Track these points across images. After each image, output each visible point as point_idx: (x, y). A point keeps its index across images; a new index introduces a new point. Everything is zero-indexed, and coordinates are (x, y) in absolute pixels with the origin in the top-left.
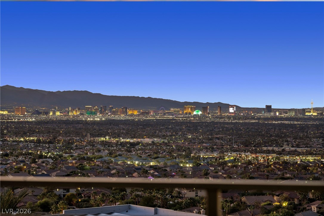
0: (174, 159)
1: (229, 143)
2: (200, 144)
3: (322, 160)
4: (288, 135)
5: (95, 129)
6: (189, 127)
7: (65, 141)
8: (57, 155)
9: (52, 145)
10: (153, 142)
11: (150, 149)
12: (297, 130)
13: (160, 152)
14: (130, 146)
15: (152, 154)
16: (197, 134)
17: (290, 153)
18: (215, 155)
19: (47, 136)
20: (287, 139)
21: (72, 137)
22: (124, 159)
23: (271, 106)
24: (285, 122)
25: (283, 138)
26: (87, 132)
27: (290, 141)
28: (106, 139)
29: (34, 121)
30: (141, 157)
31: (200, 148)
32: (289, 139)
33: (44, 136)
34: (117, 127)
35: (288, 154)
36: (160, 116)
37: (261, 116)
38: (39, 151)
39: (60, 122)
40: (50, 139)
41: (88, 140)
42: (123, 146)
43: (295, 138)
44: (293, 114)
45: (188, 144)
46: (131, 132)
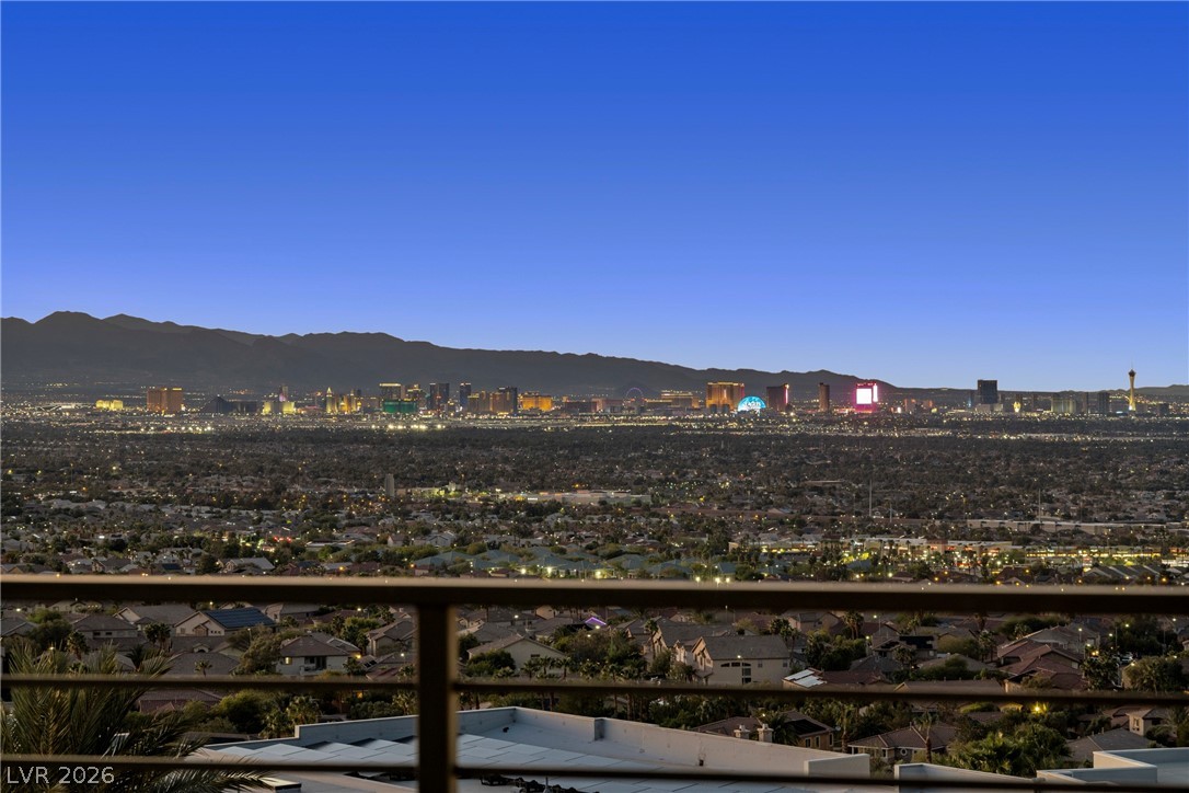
0: (671, 558)
1: (856, 507)
2: (760, 508)
3: (1164, 562)
4: (1051, 479)
5: (413, 461)
6: (724, 452)
7: (312, 499)
8: (287, 545)
9: (268, 512)
10: (602, 503)
11: (594, 527)
12: (1080, 462)
13: (626, 536)
14: (528, 515)
15: (600, 542)
16: (750, 475)
17: (1057, 539)
18: (810, 544)
19: (253, 481)
20: (1049, 493)
21: (337, 484)
22: (506, 559)
23: (994, 384)
24: (1043, 435)
25: (1034, 488)
26: (386, 470)
27: (1058, 500)
28: (447, 491)
29: (210, 433)
30: (563, 552)
31: (759, 522)
32: (1055, 493)
33: (244, 484)
34: (486, 454)
35: (1051, 541)
36: (627, 416)
37: (963, 415)
38: (227, 533)
39: (295, 437)
40: (263, 493)
41: (387, 497)
42: (506, 517)
43: (1076, 490)
44: (1069, 410)
45: (720, 508)
46: (532, 469)
